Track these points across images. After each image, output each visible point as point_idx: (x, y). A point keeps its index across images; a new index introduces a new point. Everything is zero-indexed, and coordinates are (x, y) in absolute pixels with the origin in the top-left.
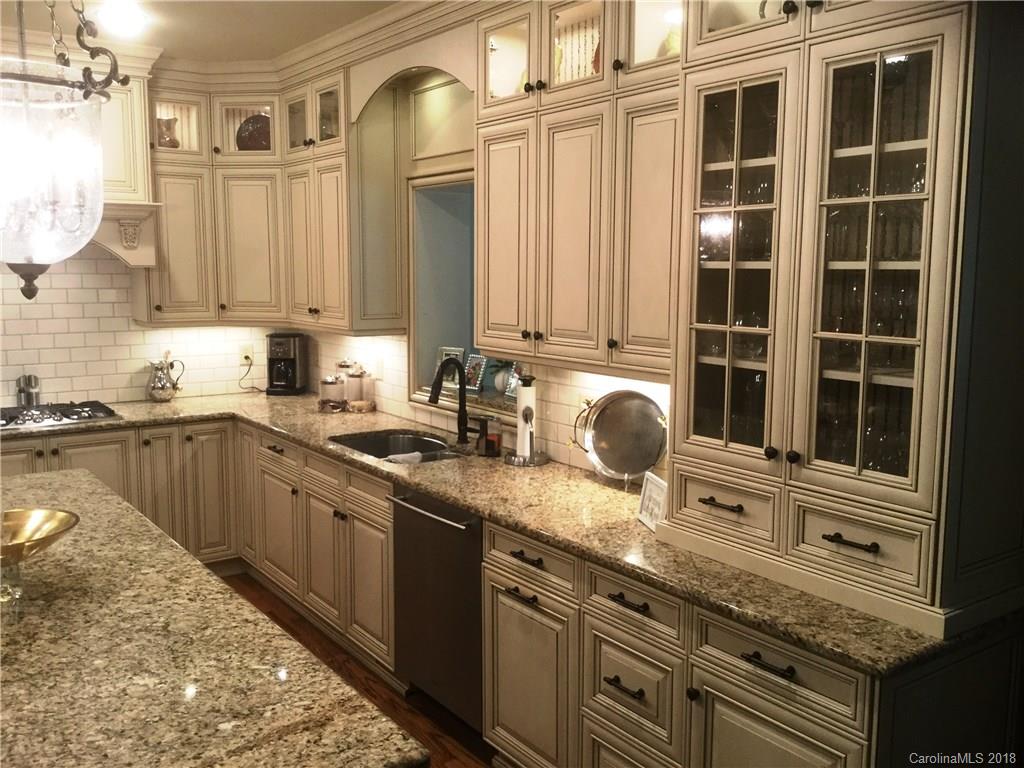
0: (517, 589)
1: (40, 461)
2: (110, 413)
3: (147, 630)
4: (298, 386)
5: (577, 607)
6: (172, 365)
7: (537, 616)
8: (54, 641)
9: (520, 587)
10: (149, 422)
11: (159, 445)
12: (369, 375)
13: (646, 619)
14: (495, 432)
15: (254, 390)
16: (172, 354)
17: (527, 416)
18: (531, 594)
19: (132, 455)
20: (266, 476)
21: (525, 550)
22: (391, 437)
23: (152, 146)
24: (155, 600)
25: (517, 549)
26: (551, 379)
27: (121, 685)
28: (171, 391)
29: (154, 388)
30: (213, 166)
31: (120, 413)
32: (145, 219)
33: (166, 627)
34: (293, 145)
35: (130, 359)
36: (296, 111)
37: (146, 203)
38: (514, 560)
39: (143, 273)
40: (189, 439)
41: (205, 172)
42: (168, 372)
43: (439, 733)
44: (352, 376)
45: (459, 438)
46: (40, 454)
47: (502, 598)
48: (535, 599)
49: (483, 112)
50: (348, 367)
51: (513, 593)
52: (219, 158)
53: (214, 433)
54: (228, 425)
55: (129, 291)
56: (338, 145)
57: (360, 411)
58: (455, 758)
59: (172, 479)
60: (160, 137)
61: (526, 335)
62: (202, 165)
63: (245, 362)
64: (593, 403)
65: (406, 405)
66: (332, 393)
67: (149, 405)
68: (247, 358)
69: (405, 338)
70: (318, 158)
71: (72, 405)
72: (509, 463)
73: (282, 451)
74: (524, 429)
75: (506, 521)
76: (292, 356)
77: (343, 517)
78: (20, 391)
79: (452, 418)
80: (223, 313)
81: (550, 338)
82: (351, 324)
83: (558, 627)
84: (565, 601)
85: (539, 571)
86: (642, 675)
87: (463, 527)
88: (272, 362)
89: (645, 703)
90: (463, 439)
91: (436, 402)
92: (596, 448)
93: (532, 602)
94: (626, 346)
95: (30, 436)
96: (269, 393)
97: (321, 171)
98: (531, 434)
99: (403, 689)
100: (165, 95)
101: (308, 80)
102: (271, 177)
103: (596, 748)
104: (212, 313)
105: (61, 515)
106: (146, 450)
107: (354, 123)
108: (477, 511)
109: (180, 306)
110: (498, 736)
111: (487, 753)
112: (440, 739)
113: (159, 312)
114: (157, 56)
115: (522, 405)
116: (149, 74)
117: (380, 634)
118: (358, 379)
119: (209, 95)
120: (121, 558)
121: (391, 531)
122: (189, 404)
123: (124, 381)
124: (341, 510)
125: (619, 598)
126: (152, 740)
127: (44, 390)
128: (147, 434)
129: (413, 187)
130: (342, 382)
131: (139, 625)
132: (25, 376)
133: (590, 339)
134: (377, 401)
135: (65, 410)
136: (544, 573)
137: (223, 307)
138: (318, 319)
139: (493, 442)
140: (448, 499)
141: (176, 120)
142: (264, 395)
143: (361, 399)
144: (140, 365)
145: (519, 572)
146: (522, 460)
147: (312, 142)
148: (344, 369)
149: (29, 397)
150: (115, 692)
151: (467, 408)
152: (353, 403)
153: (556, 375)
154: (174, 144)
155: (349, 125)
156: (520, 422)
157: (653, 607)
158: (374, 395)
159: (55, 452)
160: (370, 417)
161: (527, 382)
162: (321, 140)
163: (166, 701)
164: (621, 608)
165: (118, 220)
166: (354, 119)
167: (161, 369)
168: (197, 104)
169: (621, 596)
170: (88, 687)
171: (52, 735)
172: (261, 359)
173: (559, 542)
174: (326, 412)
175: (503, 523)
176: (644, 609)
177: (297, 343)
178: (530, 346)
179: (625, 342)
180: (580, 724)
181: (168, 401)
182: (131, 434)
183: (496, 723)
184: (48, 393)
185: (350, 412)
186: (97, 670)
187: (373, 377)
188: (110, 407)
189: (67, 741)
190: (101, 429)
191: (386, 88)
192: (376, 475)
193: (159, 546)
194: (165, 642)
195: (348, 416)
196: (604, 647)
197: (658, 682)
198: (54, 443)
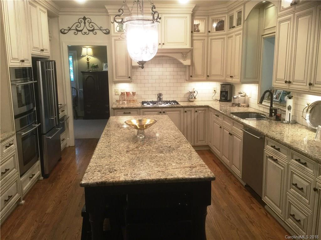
0: (272, 157)
1: (161, 114)
2: (178, 103)
3: (166, 146)
4: (228, 99)
5: (287, 163)
6: (194, 92)
7: (277, 165)
8: (147, 146)
9: (273, 156)
10: (186, 106)
11: (189, 113)
12: (247, 96)
13: (305, 167)
14: (280, 113)
15: (216, 100)
16: (195, 89)
17: (289, 108)
18: (276, 158)
19: (182, 114)
20: (215, 123)
21: (275, 145)
22: (250, 114)
23: (192, 32)
24: (170, 141)
25: (273, 145)
26: (299, 97)
27: (156, 155)
28: (194, 99)
29: (190, 98)
30: (208, 36)
31: (180, 104)
32: (189, 52)
33: (170, 147)
34: (230, 28)
35: (184, 90)
36: (231, 18)
37: (189, 48)
38: (272, 148)
39: (188, 67)
40: (196, 111)
41: (206, 38)
42: (193, 94)
43: (252, 197)
44: (242, 96)
45: (270, 115)
46: (160, 112)
47: (269, 159)
48: (277, 160)
49: (279, 13)
50: (241, 93)
51: (271, 158)
52: (210, 34)
53: (202, 111)
54: (207, 108)
55: (185, 72)
56: (241, 27)
57: (243, 106)
58: (254, 203)
59: (192, 123)
60: (194, 29)
61: (286, 82)
62: (205, 36)
63: (214, 92)
64: (309, 105)
65: (257, 105)
66: (237, 101)
67: (188, 102)
68: (215, 91)
69: (258, 85)
70: (235, 32)
71: (170, 101)
72: (283, 123)
73: (218, 116)
74: (288, 113)
75: (270, 136)
76: (227, 91)
77: (231, 135)
78: (158, 97)
79: (268, 109)
80: (208, 78)
81: (293, 83)
82: (241, 80)
83: (282, 168)
84: (285, 161)
85: (278, 152)
86: (303, 183)
87: (259, 138)
88: (221, 92)
89: (303, 192)
90: (271, 115)
91: (262, 103)
92: (310, 119)
93: (276, 160)
94: (315, 85)
95: (159, 108)
96: (220, 101)
97: (236, 35)
98: (290, 114)
99: (244, 184)
100: (196, 17)
101: (235, 8)
102: (223, 38)
103: (290, 204)
104: (205, 78)
105: (153, 120)
106: (185, 114)
107: (245, 20)
108: (263, 133)
109: (197, 76)
110: (266, 199)
111: (263, 204)
112: (251, 198)
113: (191, 78)
114: (194, 7)
115: (288, 105)
116: (192, 12)
117: (238, 168)
118: (244, 97)
119: (208, 16)
120: (167, 133)
121: (242, 138)
122: (198, 103)
123: (182, 96)
124: (231, 133)
125: (299, 161)
126: (158, 164)
127: (164, 97)
128: (186, 109)
129: (263, 38)
130: (239, 98)
131: (165, 145)
132: (159, 94)
133: (304, 83)
134: (249, 104)
135: (167, 102)
136: (280, 153)
137: (208, 76)
138: (233, 79)
139: (278, 116)
140: (256, 130)
141: (199, 24)
142: (219, 101)
143: (245, 103)
144: (187, 92)
145: (274, 152)
146: (286, 122)
147: (234, 27)
148: (240, 94)
149: (160, 99)
150: (155, 155)
151: (273, 106)
152: (242, 104)
153: (300, 96)
154: (198, 31)
155: (244, 21)
156: (287, 110)
157: (308, 164)
158: (249, 102)
159: (164, 112)
160: (246, 108)
161: (290, 98)
162: (237, 26)
163: (164, 158)
164: (299, 164)
165: (182, 53)
166: (245, 19)
167: (192, 93)
168: (205, 19)
169: (299, 160)
170: (150, 154)
171: (140, 160)
172: (219, 91)
173: (283, 143)
174: (233, 107)
175: (269, 137)
176: (305, 164)
177: (229, 86)
178: (287, 85)
179: (315, 83)
180: (286, 197)
181: (193, 102)
182: (182, 109)
183: (265, 195)
184: (164, 98)
185: (240, 107)
186: (153, 151)
187: (249, 97)
188: (178, 102)
189: (143, 161)
190: (175, 107)
191: (255, 8)
192: (239, 123)
193: (176, 132)
194: (169, 149)
195: (240, 108)
196: (294, 175)
197: (307, 186)
198: (164, 110)
